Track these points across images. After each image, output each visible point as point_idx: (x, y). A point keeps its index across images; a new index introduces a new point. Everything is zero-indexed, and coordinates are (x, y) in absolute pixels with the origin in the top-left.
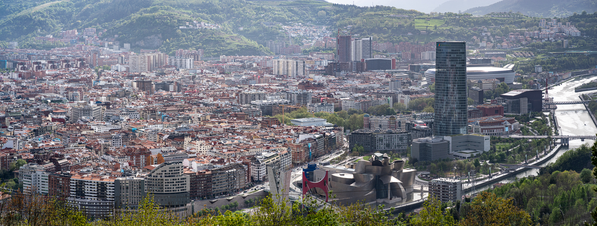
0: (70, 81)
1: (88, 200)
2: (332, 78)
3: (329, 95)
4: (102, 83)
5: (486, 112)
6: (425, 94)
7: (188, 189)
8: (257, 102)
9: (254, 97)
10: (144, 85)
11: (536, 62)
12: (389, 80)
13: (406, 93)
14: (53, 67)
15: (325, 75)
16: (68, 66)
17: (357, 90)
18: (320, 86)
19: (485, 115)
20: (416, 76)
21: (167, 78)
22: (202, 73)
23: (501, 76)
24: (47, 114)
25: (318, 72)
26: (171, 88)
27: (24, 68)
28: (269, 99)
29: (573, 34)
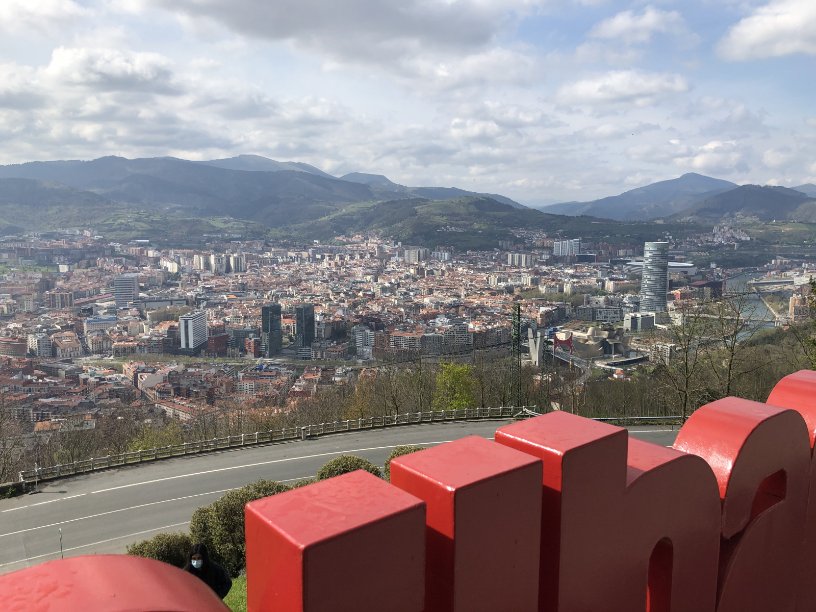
2: (552, 268)
4: (389, 270)
6: (626, 281)
8: (503, 284)
11: (711, 260)
12: (596, 269)
13: (611, 280)
15: (547, 265)
17: (573, 277)
18: (545, 273)
20: (616, 268)
21: (433, 267)
22: (457, 263)
23: (685, 269)
27: (330, 259)
28: (510, 282)
29: (743, 239)
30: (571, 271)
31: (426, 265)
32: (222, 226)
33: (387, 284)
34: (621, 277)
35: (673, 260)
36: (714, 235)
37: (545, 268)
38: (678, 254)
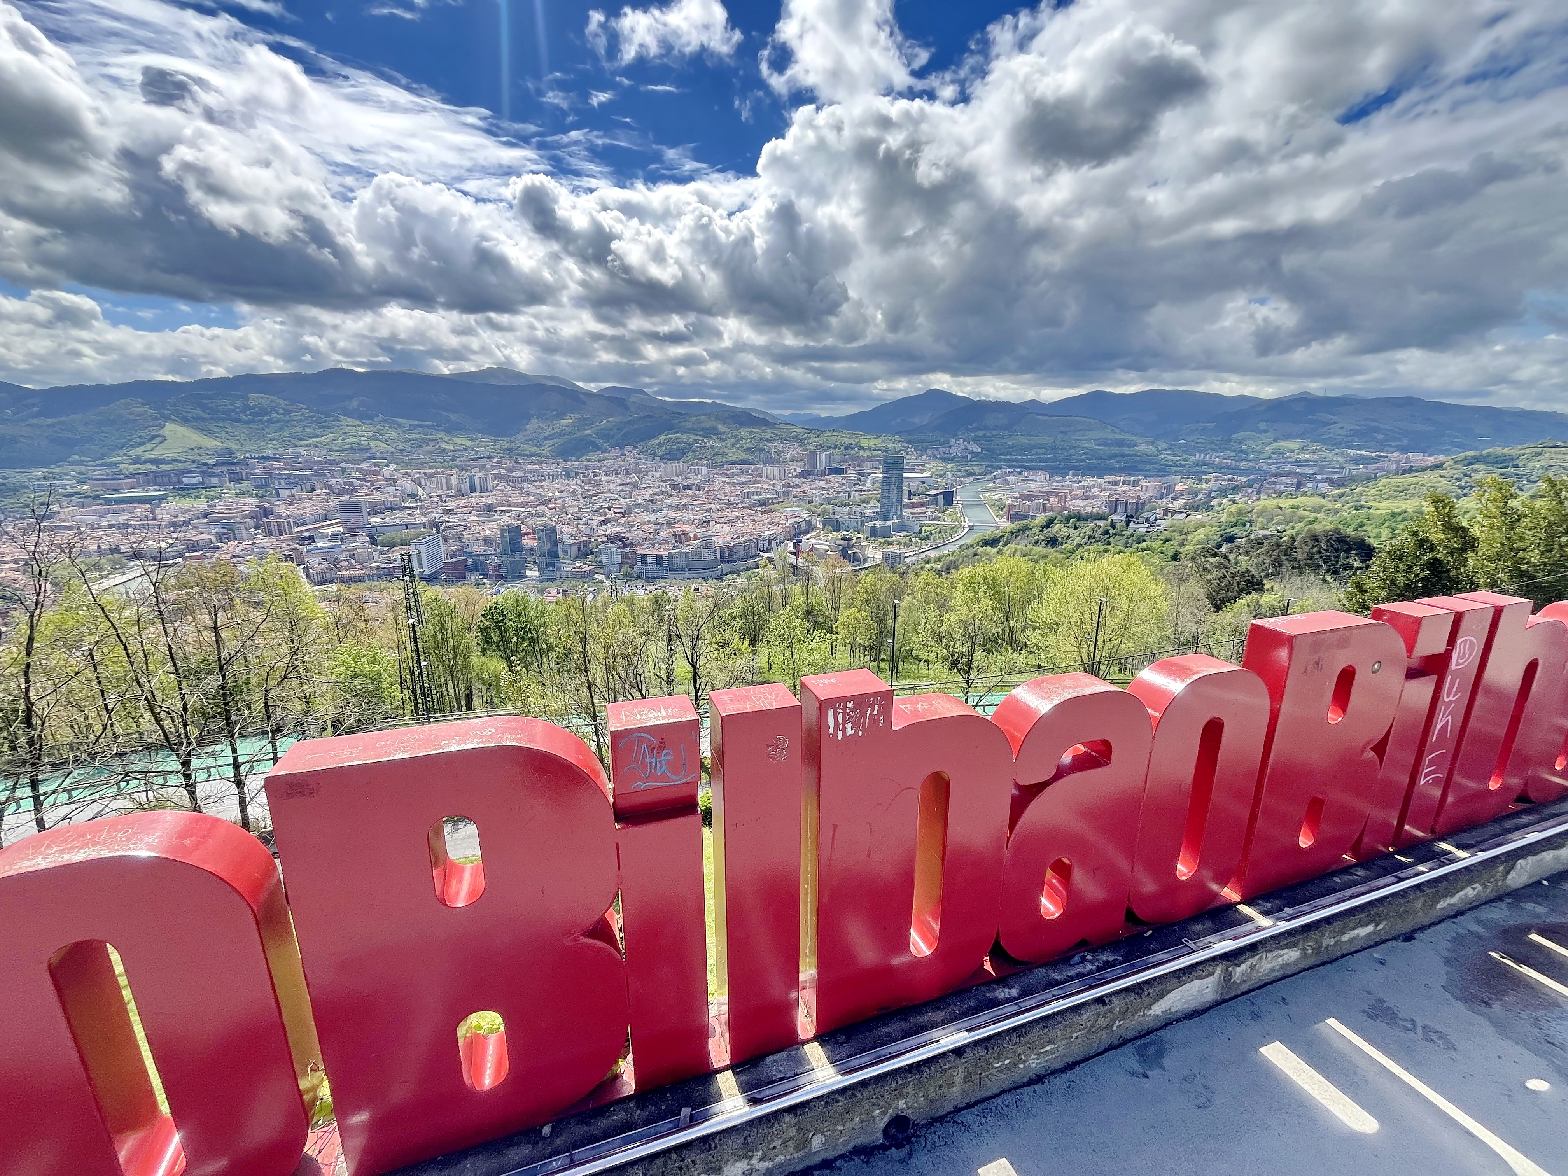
0: (620, 485)
1: (650, 567)
2: (804, 480)
3: (804, 492)
4: (644, 485)
5: (914, 506)
6: (870, 492)
7: (719, 557)
8: (756, 497)
9: (753, 494)
10: (674, 487)
11: (947, 470)
12: (844, 482)
13: (856, 491)
14: (606, 475)
15: (799, 478)
16: (617, 474)
17: (823, 489)
18: (797, 486)
19: (913, 508)
20: (862, 479)
21: (690, 481)
23: (923, 480)
24: (609, 508)
25: (795, 477)
26: (694, 488)
27: (584, 476)
28: (763, 496)
29: (975, 450)
30: (822, 484)
31: (683, 480)
32: (469, 444)
33: (640, 501)
34: (864, 488)
35: (912, 470)
36: (950, 447)
37: (797, 481)
38: (918, 466)
